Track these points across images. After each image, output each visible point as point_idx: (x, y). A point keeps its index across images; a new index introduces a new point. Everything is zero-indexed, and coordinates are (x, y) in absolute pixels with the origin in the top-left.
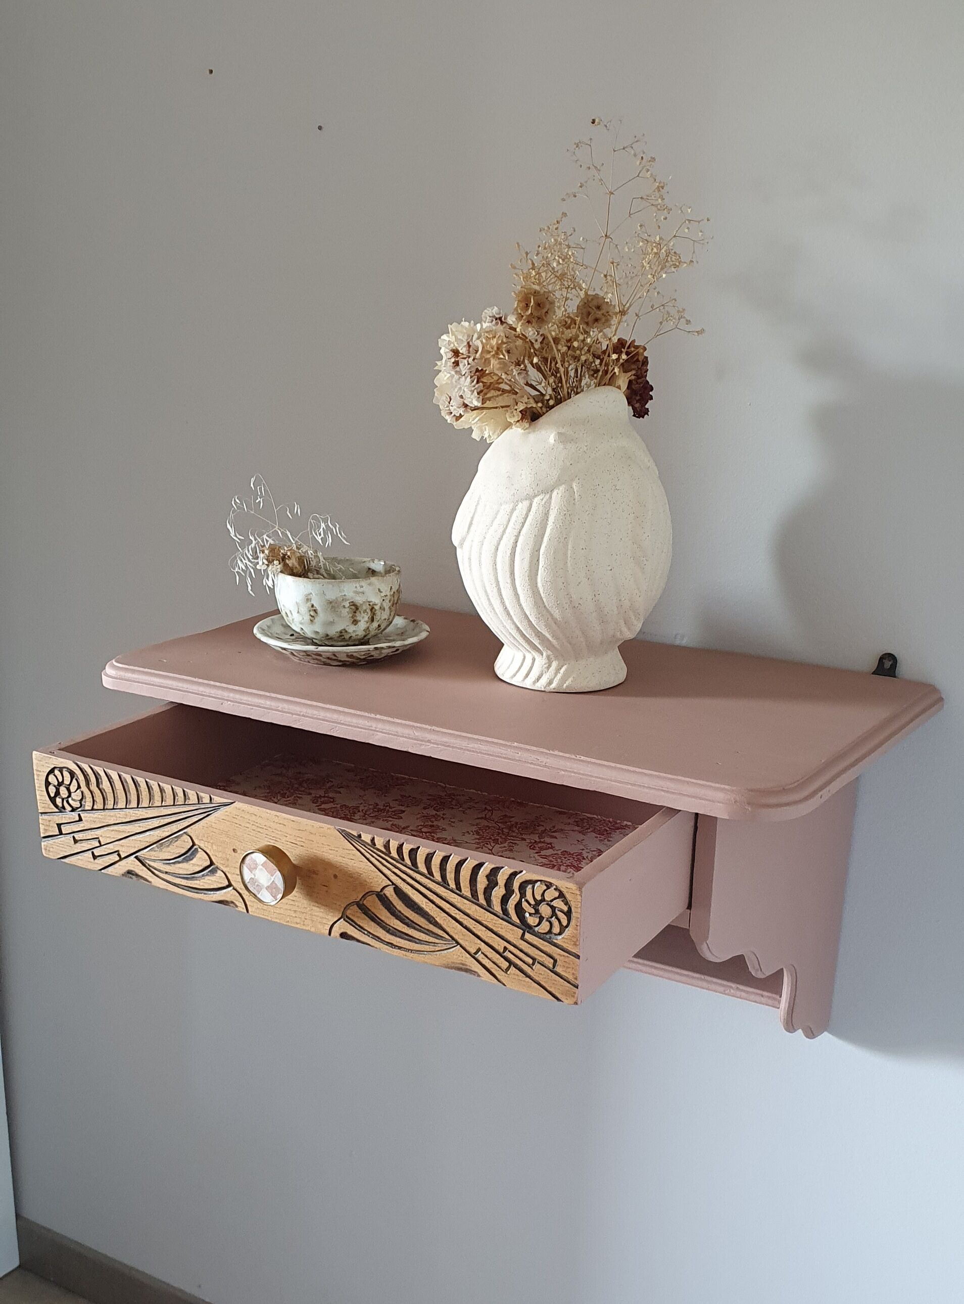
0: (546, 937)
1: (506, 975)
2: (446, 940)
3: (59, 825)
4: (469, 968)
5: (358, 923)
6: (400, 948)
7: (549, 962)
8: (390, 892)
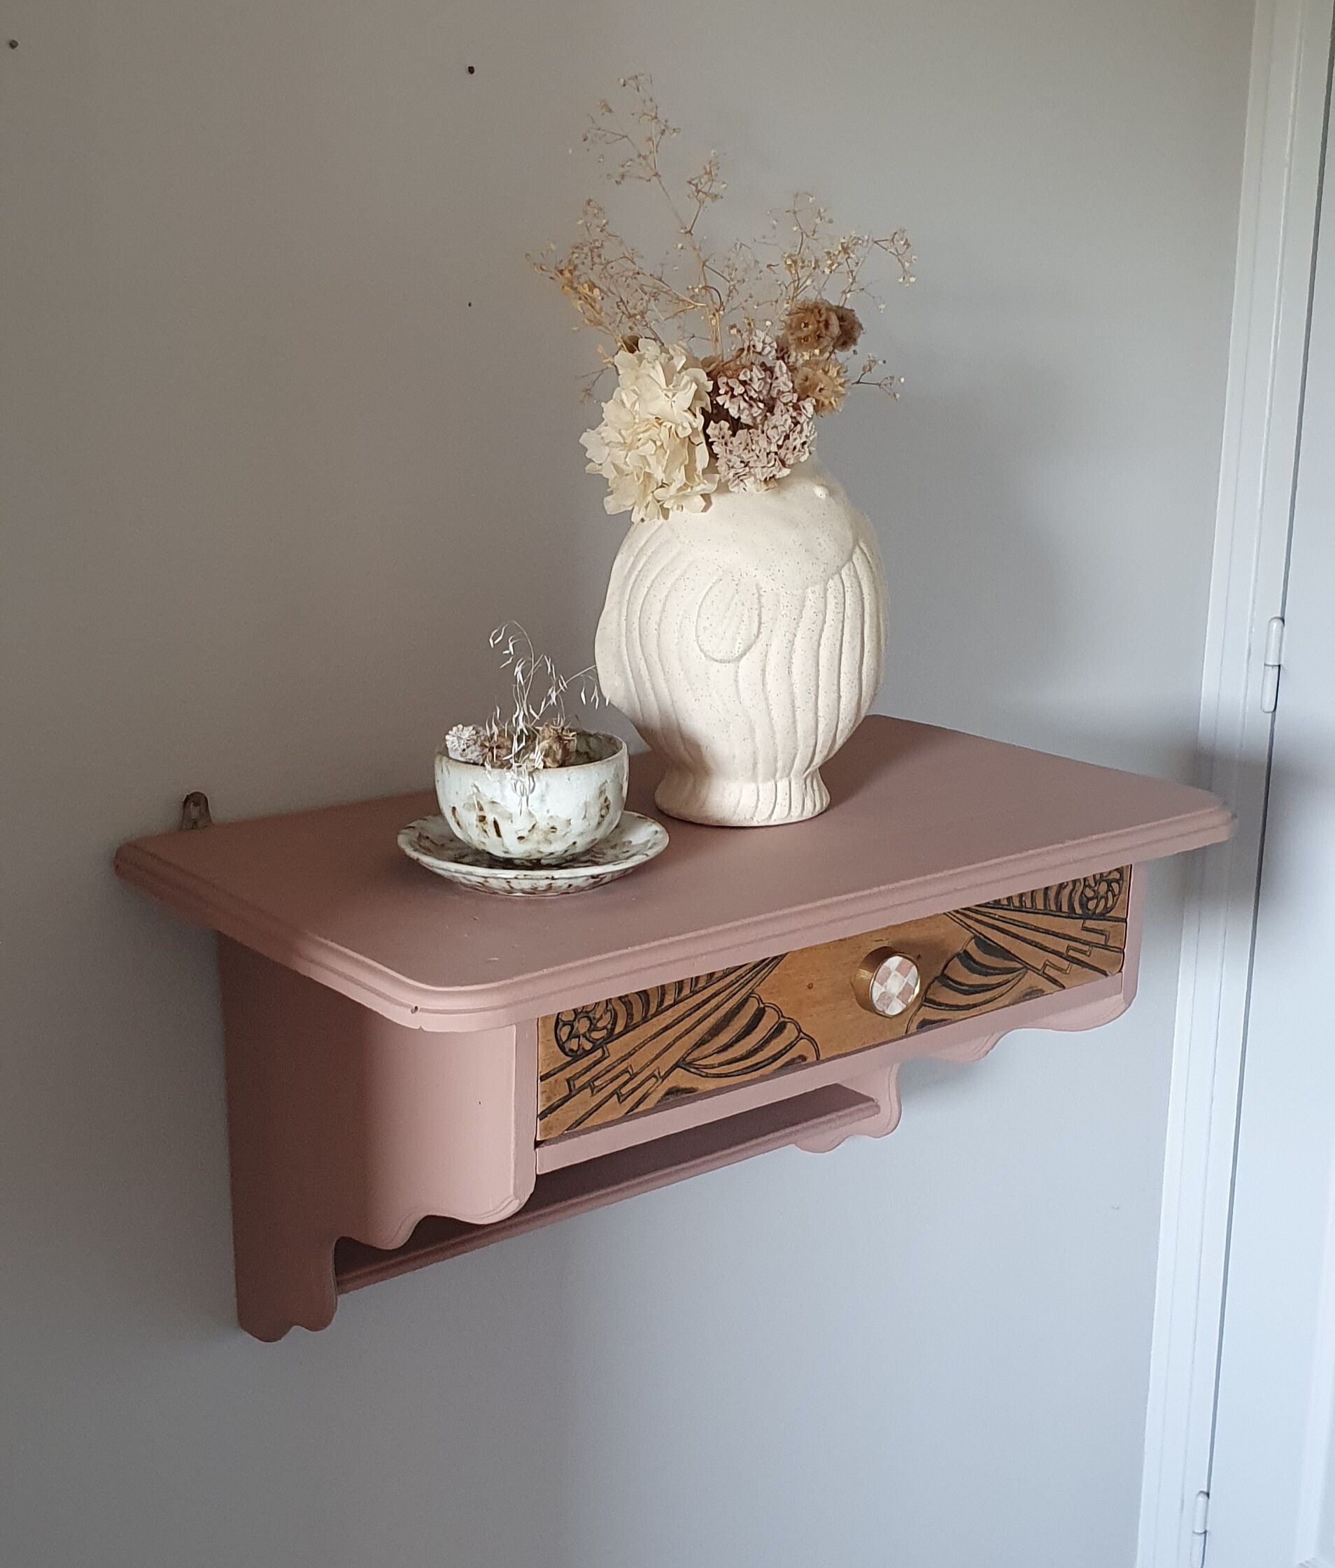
0: (1102, 917)
1: (1067, 976)
2: (1019, 969)
3: (568, 1081)
4: (1035, 989)
5: (938, 1000)
6: (975, 1006)
7: (1101, 939)
8: (972, 948)
